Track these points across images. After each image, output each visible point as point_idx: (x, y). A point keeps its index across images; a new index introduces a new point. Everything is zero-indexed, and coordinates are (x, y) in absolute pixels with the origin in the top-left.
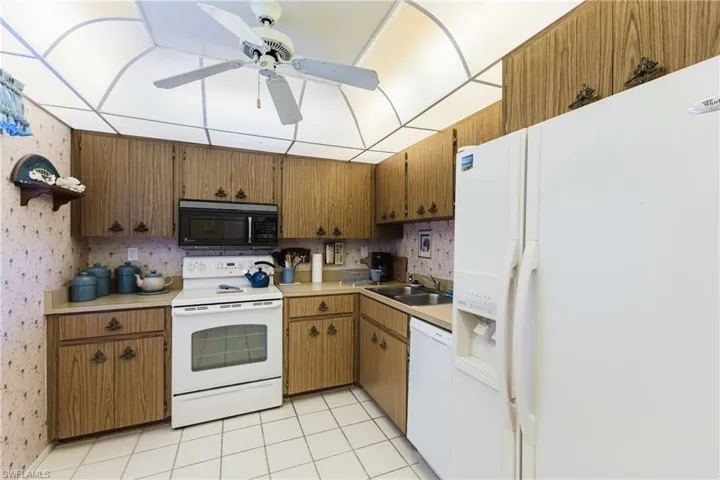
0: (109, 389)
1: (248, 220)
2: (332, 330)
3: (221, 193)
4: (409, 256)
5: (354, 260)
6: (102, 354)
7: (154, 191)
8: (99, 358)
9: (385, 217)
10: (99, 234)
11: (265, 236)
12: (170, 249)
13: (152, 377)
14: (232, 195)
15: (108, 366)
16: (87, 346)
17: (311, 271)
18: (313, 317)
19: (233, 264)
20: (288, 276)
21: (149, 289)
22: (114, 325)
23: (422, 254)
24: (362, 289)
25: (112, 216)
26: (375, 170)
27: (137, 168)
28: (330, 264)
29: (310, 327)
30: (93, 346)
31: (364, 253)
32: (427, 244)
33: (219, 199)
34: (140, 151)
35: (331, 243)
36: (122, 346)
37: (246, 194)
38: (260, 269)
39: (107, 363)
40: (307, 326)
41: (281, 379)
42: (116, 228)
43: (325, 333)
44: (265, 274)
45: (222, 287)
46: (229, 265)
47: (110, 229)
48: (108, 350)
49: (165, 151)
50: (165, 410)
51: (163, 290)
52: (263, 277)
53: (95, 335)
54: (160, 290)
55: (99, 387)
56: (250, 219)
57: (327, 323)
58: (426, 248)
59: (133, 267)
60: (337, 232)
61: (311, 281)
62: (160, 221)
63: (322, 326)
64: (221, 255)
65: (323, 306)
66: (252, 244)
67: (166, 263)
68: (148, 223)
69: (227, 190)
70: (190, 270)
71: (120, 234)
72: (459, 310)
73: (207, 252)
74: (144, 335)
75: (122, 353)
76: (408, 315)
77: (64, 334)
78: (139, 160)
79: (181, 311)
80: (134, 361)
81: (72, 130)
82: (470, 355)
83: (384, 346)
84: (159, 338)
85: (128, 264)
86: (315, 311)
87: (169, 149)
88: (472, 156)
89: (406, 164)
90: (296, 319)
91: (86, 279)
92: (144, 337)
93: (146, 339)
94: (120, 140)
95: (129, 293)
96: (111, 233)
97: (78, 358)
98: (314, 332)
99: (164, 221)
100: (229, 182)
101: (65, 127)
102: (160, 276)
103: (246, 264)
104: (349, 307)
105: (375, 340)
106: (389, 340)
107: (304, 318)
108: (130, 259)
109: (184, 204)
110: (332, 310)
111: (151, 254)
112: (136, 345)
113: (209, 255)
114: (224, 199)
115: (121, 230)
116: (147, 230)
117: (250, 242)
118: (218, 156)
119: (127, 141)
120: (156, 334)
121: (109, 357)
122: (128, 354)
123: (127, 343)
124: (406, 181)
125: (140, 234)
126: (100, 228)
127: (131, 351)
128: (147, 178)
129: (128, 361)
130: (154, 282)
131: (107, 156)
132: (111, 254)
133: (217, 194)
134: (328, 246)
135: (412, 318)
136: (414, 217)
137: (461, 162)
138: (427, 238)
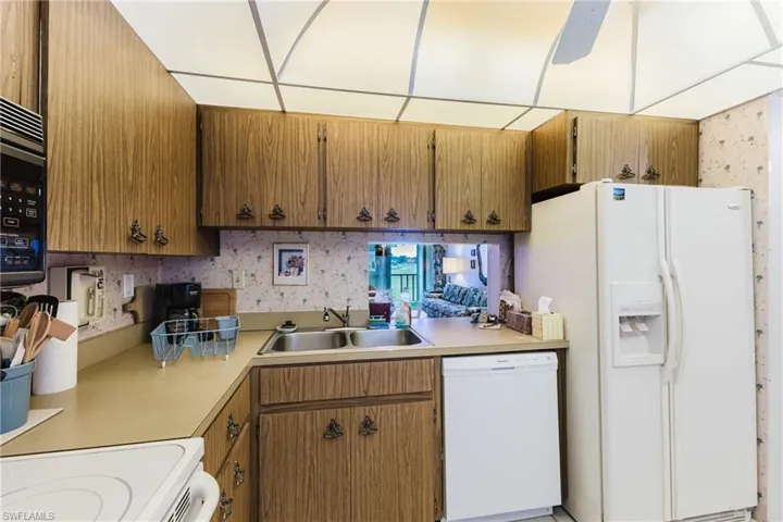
4: (242, 285)
5: (112, 306)
23: (281, 279)
31: (128, 288)
32: (297, 264)
58: (294, 270)
76: (436, 358)
83: (368, 427)
105: (333, 430)
106: (378, 413)
134: (76, 277)
135: (444, 359)
136: (349, 225)
137: (613, 192)
138: (298, 255)
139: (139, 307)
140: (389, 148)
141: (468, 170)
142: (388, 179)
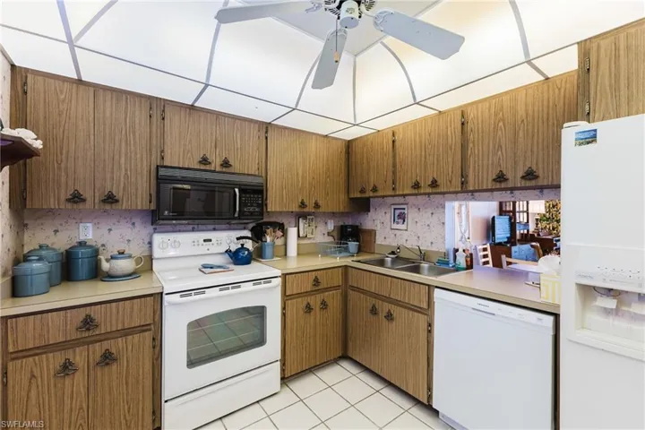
0: (81, 408)
1: (235, 191)
2: (324, 305)
3: (204, 161)
4: (378, 228)
5: (322, 233)
6: (71, 364)
7: (126, 155)
8: (67, 368)
9: (363, 191)
10: (53, 207)
11: (251, 209)
12: (133, 224)
13: (138, 382)
14: (216, 163)
15: (79, 378)
16: (51, 355)
17: (285, 245)
18: (307, 294)
19: (210, 240)
20: (268, 251)
21: (119, 273)
22: (88, 323)
23: (395, 226)
24: (348, 261)
25: (70, 183)
26: (349, 145)
27: (105, 124)
28: (303, 238)
29: (305, 303)
30: (58, 354)
31: (331, 226)
32: (402, 217)
33: (203, 167)
34: (108, 104)
35: (304, 216)
36: (98, 350)
37: (231, 162)
38: (242, 245)
39: (78, 376)
40: (302, 303)
41: (279, 363)
42: (76, 198)
43: (318, 309)
44: (248, 250)
45: (205, 266)
46: (205, 241)
47: (68, 200)
48: (79, 357)
49: (140, 106)
50: (154, 421)
51: (132, 275)
52: (246, 252)
53: (61, 339)
54: (130, 275)
55: (67, 408)
56: (237, 190)
57: (319, 297)
58: (401, 221)
59: (91, 247)
60: (317, 206)
61: (286, 255)
62: (133, 191)
63: (315, 301)
64: (193, 230)
65: (316, 281)
66: (239, 218)
67: (129, 241)
68: (118, 194)
69: (211, 158)
70: (163, 248)
71: (81, 206)
72: (577, 284)
73: (178, 228)
74: (126, 332)
75: (98, 358)
76: (429, 285)
77: (15, 342)
78: (108, 114)
79: (176, 298)
80: (114, 367)
81: (13, 66)
82: (583, 328)
83: (389, 317)
84: (147, 334)
85: (82, 244)
86: (308, 287)
87: (146, 105)
88: (595, 130)
89: (394, 142)
90: (292, 297)
91: (36, 265)
92: (126, 335)
93: (130, 337)
94: (82, 87)
95: (86, 280)
96: (69, 206)
97: (36, 372)
98: (309, 308)
99: (140, 192)
100: (213, 149)
101: (6, 61)
102: (130, 257)
103: (226, 239)
104: (338, 281)
105: (374, 311)
106: (396, 311)
107: (299, 295)
108: (82, 238)
109: (162, 172)
110: (323, 285)
111: (110, 230)
112: (115, 346)
113: (180, 231)
114: (208, 167)
115: (84, 200)
116: (117, 201)
117: (236, 215)
118: (202, 119)
119: (92, 89)
120: (143, 328)
121: (81, 365)
122: (108, 358)
123: (106, 345)
124: (394, 156)
125: (108, 207)
126: (55, 198)
127: (111, 354)
128: (117, 138)
129: (106, 369)
130: (124, 265)
131: (63, 107)
132: (56, 231)
133: (200, 162)
134: (301, 220)
135: (436, 289)
136: (406, 192)
137: (574, 137)
138: (402, 211)
139: (335, 234)
140: (432, 134)
141: (500, 133)
142: (431, 157)
